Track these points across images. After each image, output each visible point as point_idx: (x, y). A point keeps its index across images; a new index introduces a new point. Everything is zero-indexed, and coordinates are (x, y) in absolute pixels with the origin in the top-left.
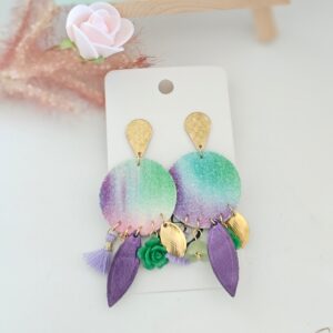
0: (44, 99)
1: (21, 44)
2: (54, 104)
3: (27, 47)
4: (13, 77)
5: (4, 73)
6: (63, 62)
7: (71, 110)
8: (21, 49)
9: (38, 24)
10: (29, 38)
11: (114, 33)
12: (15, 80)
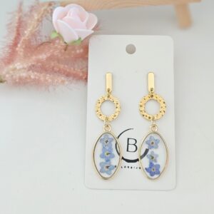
0: (42, 79)
1: (19, 45)
2: (50, 80)
3: (24, 46)
4: (18, 68)
5: (11, 67)
6: (51, 51)
7: (63, 82)
8: (20, 48)
9: (29, 29)
10: (25, 40)
11: (85, 21)
12: (20, 70)
